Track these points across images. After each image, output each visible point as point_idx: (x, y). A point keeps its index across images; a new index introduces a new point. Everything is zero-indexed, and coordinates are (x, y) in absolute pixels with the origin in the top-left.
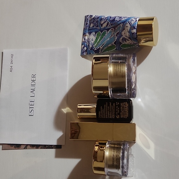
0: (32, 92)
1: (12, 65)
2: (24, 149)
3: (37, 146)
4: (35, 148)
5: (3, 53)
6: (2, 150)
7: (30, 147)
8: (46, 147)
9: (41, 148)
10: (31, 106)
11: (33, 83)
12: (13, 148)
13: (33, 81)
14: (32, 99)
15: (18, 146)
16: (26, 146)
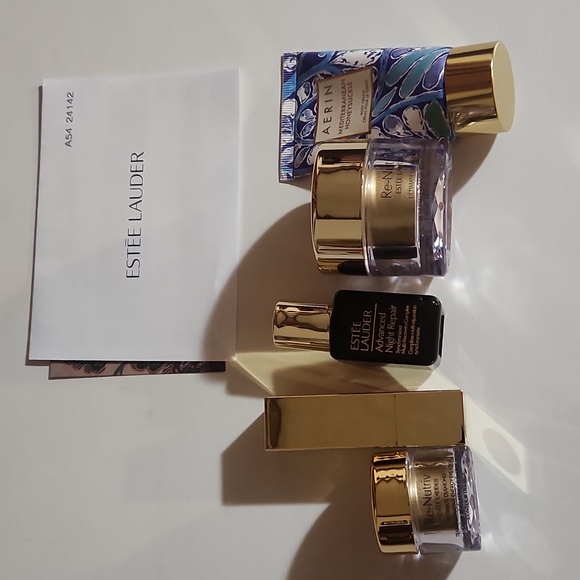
0: (134, 206)
1: (70, 125)
2: (114, 375)
3: (153, 367)
4: (146, 371)
5: (41, 88)
6: (50, 378)
7: (132, 370)
8: (179, 369)
9: (165, 372)
10: (132, 249)
11: (136, 181)
12: (82, 372)
13: (136, 173)
14: (135, 227)
15: (95, 368)
16: (120, 368)
